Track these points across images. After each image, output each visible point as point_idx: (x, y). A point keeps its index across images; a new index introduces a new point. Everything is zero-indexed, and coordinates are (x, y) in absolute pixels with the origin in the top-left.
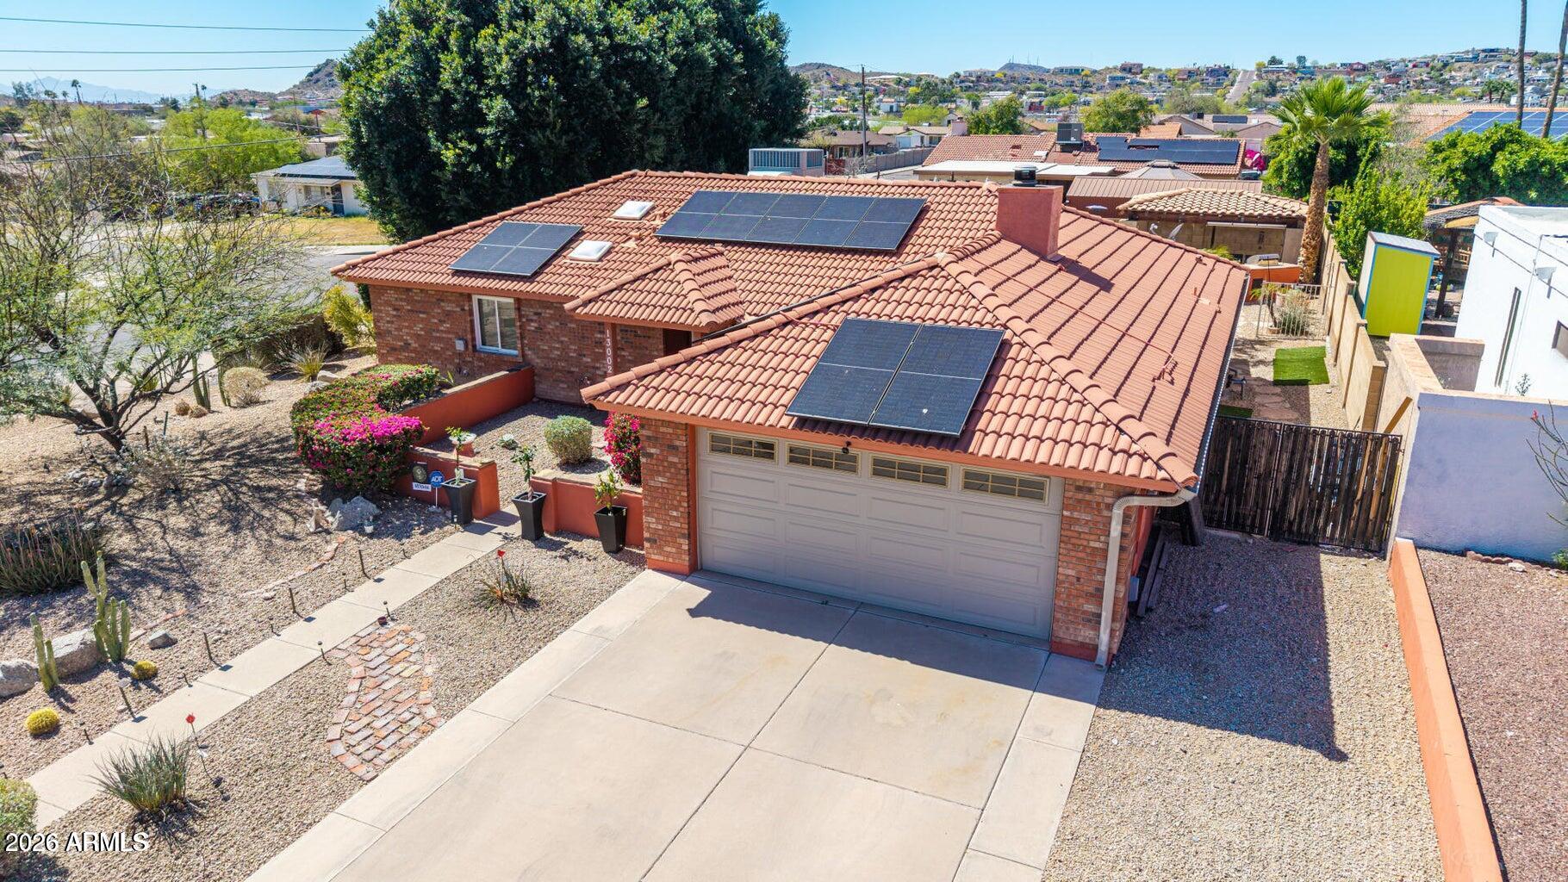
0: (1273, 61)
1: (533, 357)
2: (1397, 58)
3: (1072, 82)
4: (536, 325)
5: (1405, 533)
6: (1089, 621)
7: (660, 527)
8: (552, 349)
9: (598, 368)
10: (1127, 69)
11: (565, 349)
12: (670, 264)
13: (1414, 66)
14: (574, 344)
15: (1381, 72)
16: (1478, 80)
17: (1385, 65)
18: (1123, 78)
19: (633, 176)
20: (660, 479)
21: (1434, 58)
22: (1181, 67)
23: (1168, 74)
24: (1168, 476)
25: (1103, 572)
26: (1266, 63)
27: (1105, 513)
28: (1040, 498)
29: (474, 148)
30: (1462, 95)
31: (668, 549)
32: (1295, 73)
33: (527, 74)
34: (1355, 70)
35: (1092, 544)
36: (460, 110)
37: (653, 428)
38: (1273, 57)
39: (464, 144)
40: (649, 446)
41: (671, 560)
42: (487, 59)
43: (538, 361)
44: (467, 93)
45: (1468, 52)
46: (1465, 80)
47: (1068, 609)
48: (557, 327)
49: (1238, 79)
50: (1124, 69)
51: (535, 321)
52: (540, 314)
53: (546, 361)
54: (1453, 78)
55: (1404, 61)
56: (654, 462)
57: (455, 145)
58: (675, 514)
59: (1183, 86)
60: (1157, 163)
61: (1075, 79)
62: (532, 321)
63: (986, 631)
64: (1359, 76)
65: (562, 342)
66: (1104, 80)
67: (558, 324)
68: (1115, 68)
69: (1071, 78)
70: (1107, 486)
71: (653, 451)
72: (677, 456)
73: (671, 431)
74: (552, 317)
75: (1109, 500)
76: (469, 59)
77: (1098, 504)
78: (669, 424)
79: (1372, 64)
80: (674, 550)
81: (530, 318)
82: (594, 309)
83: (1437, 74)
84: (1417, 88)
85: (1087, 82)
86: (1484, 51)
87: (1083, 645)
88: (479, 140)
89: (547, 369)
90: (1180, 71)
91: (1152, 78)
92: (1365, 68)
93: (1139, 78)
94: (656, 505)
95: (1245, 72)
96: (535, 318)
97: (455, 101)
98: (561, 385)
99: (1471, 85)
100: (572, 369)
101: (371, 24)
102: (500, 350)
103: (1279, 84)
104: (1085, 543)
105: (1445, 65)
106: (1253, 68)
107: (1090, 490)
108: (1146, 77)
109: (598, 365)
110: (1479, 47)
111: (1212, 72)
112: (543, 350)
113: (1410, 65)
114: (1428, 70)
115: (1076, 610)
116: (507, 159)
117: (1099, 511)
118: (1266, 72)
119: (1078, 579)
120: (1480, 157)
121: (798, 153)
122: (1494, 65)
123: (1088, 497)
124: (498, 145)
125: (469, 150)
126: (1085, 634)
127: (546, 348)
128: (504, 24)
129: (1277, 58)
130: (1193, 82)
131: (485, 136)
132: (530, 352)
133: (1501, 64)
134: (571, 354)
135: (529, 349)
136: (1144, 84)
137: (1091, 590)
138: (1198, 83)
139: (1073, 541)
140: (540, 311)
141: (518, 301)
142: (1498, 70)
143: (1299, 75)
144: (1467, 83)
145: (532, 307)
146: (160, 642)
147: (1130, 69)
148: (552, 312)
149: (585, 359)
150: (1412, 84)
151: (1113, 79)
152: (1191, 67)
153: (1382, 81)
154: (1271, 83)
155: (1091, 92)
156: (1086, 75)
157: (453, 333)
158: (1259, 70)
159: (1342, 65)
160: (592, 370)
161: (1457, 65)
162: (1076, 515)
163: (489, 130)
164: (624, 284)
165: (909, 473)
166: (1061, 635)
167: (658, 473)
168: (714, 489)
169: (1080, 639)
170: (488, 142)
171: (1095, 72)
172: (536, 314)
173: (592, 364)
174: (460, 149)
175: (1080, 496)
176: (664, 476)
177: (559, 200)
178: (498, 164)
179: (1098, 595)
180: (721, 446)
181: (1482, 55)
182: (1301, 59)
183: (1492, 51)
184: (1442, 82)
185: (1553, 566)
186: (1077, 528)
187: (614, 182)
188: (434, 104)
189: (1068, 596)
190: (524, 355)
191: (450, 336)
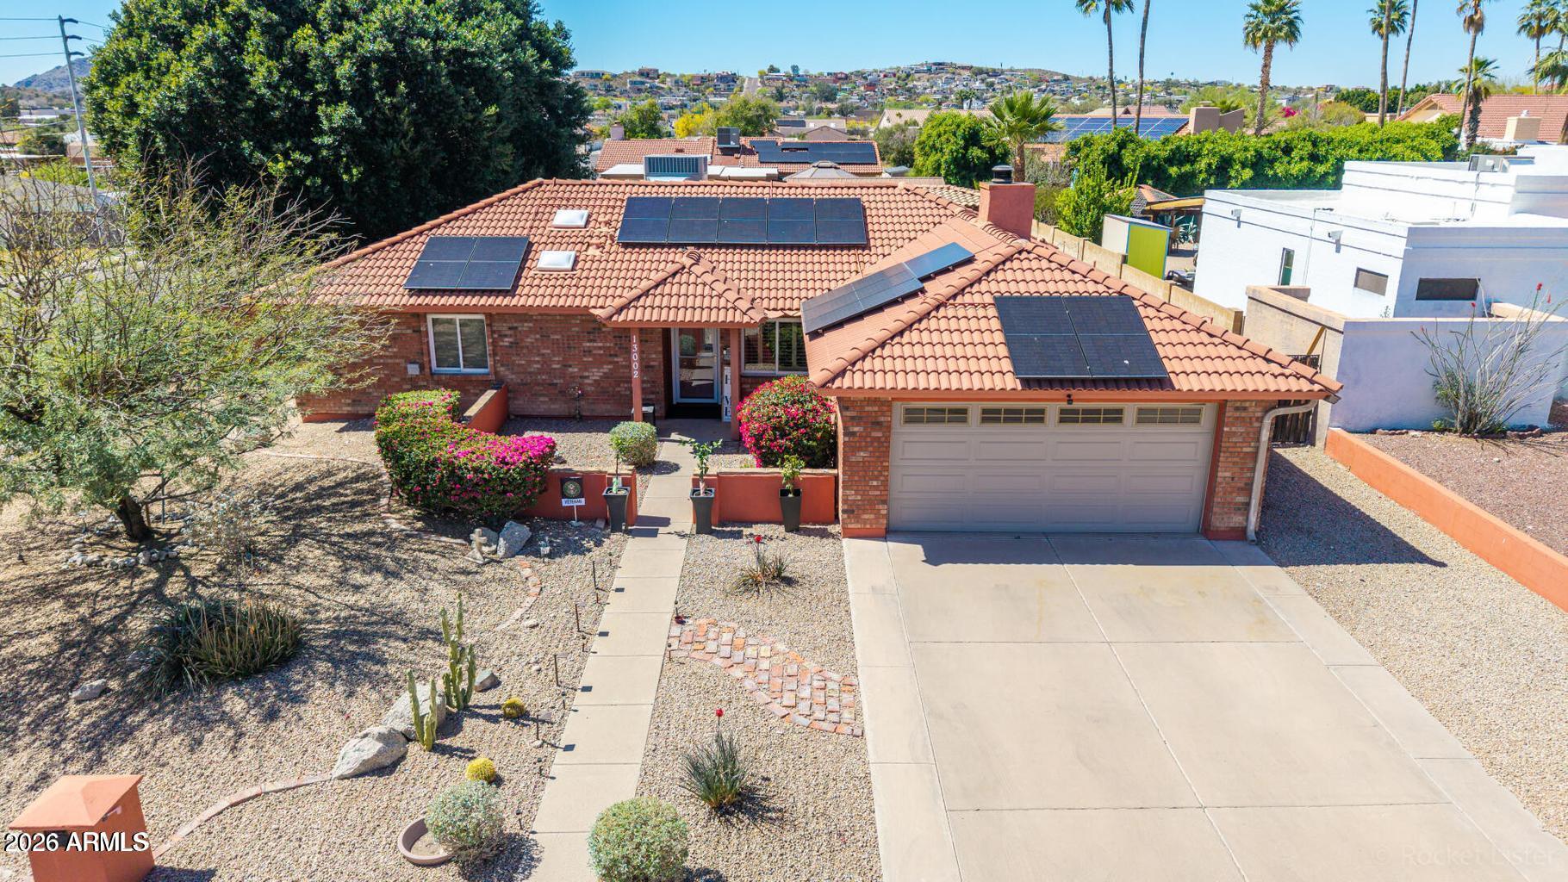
0: (772, 69)
1: (507, 373)
2: (871, 69)
3: (596, 86)
4: (511, 340)
5: (1336, 424)
6: (1239, 509)
7: (859, 498)
8: (530, 363)
9: (587, 377)
10: (644, 74)
11: (546, 361)
12: (684, 268)
13: (885, 76)
14: (559, 355)
15: (860, 81)
16: (935, 89)
17: (861, 75)
18: (643, 83)
19: (540, 185)
20: (862, 454)
21: (898, 69)
22: (694, 73)
23: (683, 79)
24: (1321, 388)
25: (1253, 470)
26: (766, 71)
27: (1256, 425)
28: (1197, 421)
29: (308, 159)
30: (927, 102)
31: (866, 517)
32: (791, 80)
33: (371, 80)
34: (840, 79)
35: (1245, 450)
36: (282, 118)
37: (858, 409)
38: (771, 66)
39: (296, 155)
40: (853, 425)
41: (868, 526)
42: (313, 63)
43: (513, 376)
44: (288, 98)
45: (922, 65)
46: (925, 89)
47: (1224, 504)
48: (536, 339)
49: (745, 85)
50: (641, 73)
51: (511, 336)
52: (516, 328)
53: (522, 376)
54: (915, 86)
55: (876, 71)
56: (856, 439)
57: (287, 156)
58: (875, 483)
59: (698, 91)
60: (822, 164)
61: (598, 82)
62: (506, 336)
63: (1156, 535)
64: (843, 84)
65: (543, 355)
66: (625, 84)
67: (538, 336)
68: (634, 73)
69: (593, 82)
70: (1258, 402)
71: (856, 429)
72: (879, 430)
73: (876, 409)
74: (531, 331)
75: (1259, 414)
76: (286, 61)
77: (1251, 418)
78: (876, 401)
79: (852, 73)
80: (872, 516)
81: (504, 333)
82: (630, 315)
83: (903, 83)
84: (892, 95)
85: (610, 86)
86: (935, 64)
87: (1233, 529)
88: (313, 150)
89: (526, 384)
90: (694, 77)
91: (669, 83)
92: (847, 77)
93: (657, 82)
94: (856, 478)
95: (750, 79)
96: (509, 332)
97: (275, 108)
98: (542, 399)
99: (931, 93)
100: (555, 381)
101: (115, 17)
102: (463, 370)
103: (784, 91)
104: (1239, 450)
105: (908, 75)
106: (756, 75)
107: (1245, 409)
108: (663, 82)
109: (587, 374)
110: (931, 61)
111: (723, 78)
112: (519, 365)
113: (882, 75)
114: (896, 79)
115: (1229, 503)
116: (355, 171)
117: (1251, 423)
118: (768, 79)
119: (1233, 479)
120: (1113, 153)
121: (697, 159)
122: (944, 76)
123: (1243, 414)
124: (338, 158)
125: (302, 162)
126: (1236, 520)
127: (523, 362)
128: (325, 26)
129: (775, 66)
130: (708, 88)
131: (322, 146)
132: (502, 369)
133: (948, 75)
134: (555, 366)
135: (502, 365)
136: (662, 88)
137: (1242, 485)
138: (711, 89)
139: (1230, 450)
140: (515, 325)
141: (489, 316)
142: (948, 81)
143: (795, 82)
144: (928, 91)
145: (505, 321)
146: (488, 683)
147: (648, 74)
148: (531, 325)
149: (570, 369)
150: (885, 92)
151: (633, 83)
152: (702, 73)
153: (862, 89)
154: (778, 90)
155: (615, 96)
156: (607, 79)
157: (403, 357)
158: (761, 77)
159: (829, 74)
160: (580, 380)
161: (917, 76)
162: (1234, 429)
163: (327, 140)
164: (649, 290)
165: (1091, 416)
166: (1218, 525)
167: (860, 449)
168: (907, 456)
169: (1232, 525)
170: (325, 153)
171: (615, 76)
172: (510, 328)
173: (580, 374)
174: (291, 160)
175: (1238, 414)
176: (865, 451)
177: (474, 212)
178: (345, 177)
179: (1248, 488)
180: (913, 417)
181: (934, 68)
182: (795, 68)
183: (940, 64)
184: (909, 90)
185: (1434, 430)
186: (1234, 440)
187: (524, 191)
188: (246, 110)
189: (1224, 494)
190: (496, 373)
191: (397, 361)
